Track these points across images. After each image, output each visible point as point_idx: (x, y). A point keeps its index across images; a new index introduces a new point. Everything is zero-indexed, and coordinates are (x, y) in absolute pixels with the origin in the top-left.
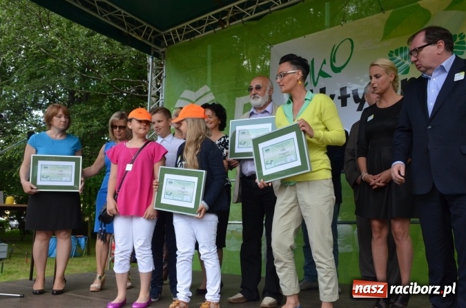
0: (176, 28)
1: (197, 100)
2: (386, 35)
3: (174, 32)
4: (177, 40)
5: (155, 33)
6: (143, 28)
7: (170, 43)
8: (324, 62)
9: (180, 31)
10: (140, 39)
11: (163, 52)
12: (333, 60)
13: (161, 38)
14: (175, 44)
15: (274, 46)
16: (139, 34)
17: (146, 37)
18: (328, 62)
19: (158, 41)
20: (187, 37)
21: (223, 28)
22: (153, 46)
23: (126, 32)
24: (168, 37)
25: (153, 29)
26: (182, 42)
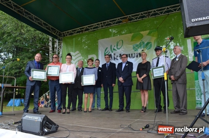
0: (66, 32)
1: (75, 55)
2: (132, 40)
3: (66, 33)
4: (66, 35)
5: (59, 32)
6: (56, 31)
7: (64, 36)
8: (115, 46)
9: (68, 32)
10: (55, 34)
11: (62, 39)
12: (117, 46)
13: (61, 34)
14: (66, 36)
15: (99, 40)
16: (55, 33)
17: (57, 34)
18: (116, 46)
19: (60, 35)
20: (70, 34)
21: (82, 33)
22: (58, 36)
23: (51, 32)
24: (63, 34)
25: (59, 31)
26: (68, 36)
